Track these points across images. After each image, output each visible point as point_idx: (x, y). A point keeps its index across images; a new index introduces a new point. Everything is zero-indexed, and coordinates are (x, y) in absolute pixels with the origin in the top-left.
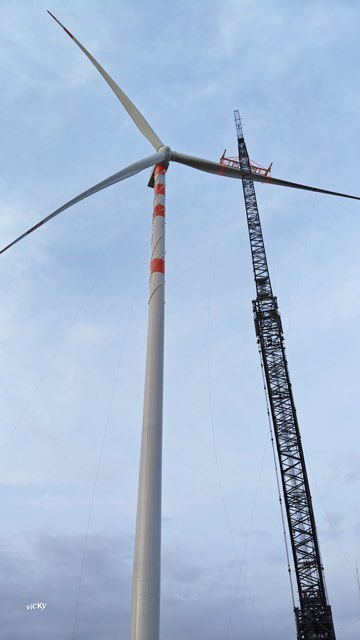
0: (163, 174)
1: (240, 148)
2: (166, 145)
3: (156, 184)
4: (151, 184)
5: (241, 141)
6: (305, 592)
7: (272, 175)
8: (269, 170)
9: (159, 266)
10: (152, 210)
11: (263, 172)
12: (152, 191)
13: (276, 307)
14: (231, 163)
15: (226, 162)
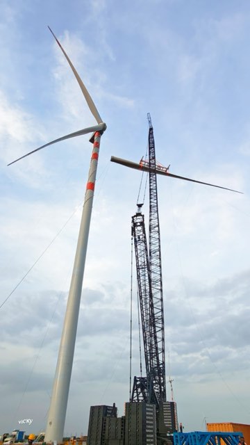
0: (100, 137)
2: (104, 122)
3: (95, 141)
4: (92, 140)
5: (151, 129)
6: (153, 369)
8: (168, 168)
9: (91, 186)
10: (91, 156)
12: (92, 145)
15: (143, 163)
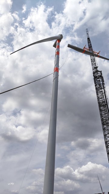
1: (88, 41)
3: (57, 46)
5: (88, 39)
7: (100, 55)
8: (99, 53)
11: (96, 54)
13: (102, 74)
14: (87, 50)
15: (85, 49)
